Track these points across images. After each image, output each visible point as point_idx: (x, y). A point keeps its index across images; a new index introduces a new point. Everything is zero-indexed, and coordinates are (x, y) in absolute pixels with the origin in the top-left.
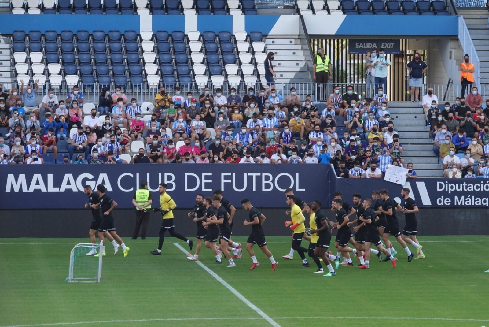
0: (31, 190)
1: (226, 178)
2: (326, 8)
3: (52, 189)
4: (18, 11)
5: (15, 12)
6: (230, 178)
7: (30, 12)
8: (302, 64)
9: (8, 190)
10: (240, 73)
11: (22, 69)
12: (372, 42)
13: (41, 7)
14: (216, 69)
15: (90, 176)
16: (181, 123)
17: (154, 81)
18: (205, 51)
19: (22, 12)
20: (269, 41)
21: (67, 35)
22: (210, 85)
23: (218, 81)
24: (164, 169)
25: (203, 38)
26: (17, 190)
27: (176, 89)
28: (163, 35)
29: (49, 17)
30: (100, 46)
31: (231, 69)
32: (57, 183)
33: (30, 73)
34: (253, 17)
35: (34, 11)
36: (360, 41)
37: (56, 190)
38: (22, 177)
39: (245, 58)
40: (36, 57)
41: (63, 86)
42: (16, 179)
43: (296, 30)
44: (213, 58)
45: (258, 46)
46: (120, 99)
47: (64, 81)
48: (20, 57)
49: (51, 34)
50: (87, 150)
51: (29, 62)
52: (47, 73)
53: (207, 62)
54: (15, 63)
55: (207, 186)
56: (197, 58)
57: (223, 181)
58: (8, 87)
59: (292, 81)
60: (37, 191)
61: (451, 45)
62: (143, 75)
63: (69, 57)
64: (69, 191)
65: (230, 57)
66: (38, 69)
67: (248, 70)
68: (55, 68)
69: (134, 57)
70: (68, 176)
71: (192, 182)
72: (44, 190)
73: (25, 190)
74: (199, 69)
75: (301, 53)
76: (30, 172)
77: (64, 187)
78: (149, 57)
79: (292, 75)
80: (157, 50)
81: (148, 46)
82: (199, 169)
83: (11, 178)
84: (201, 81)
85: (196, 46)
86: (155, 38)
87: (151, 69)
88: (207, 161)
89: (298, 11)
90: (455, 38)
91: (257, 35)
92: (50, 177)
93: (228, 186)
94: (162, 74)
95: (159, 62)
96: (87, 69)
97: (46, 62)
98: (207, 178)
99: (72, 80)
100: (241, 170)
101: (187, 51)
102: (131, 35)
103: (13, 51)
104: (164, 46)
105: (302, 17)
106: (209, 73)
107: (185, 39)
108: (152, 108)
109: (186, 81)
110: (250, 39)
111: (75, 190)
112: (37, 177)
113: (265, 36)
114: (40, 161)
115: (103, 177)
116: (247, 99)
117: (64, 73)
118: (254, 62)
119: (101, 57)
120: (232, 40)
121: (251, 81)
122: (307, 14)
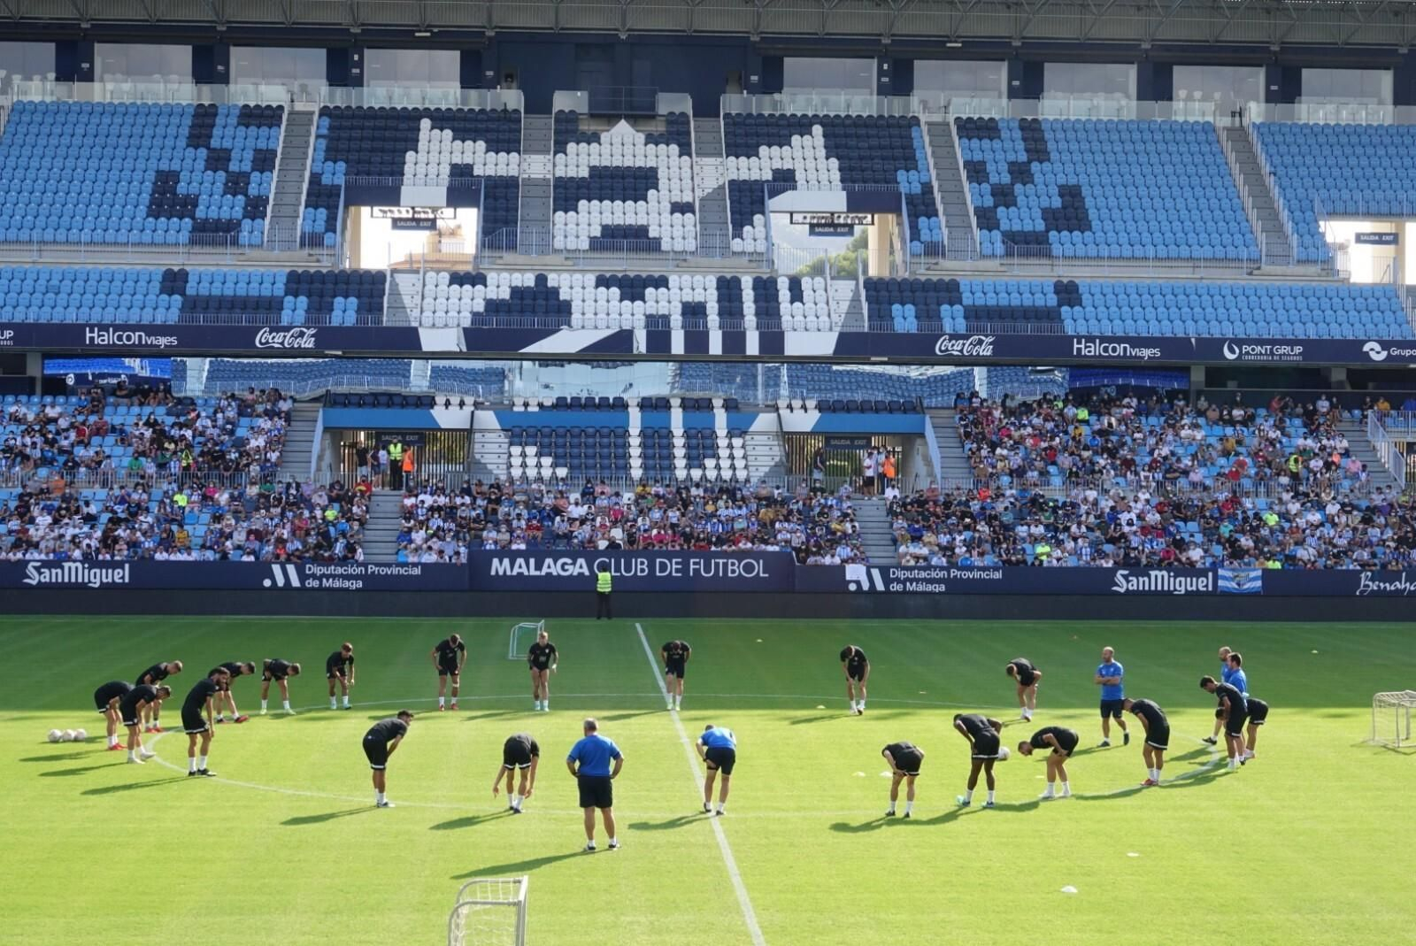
0: (515, 573)
1: (695, 563)
2: (804, 408)
3: (533, 572)
4: (519, 408)
5: (515, 409)
6: (699, 563)
7: (530, 409)
8: (777, 459)
9: (493, 573)
10: (718, 467)
11: (516, 461)
12: (846, 438)
13: (541, 405)
14: (696, 462)
15: (569, 561)
16: (657, 515)
17: (637, 473)
18: (688, 446)
19: (522, 409)
20: (748, 437)
21: (561, 431)
22: (689, 478)
23: (696, 474)
24: (637, 555)
25: (687, 435)
26: (501, 573)
27: (656, 481)
28: (649, 431)
29: (547, 414)
30: (591, 440)
31: (710, 463)
32: (539, 567)
33: (524, 465)
34: (734, 415)
35: (533, 409)
36: (835, 438)
37: (538, 573)
38: (506, 561)
39: (724, 453)
40: (531, 450)
41: (554, 477)
42: (501, 562)
43: (775, 428)
44: (694, 452)
45: (737, 442)
46: (603, 493)
47: (554, 473)
48: (516, 450)
49: (547, 430)
50: (568, 536)
51: (524, 455)
52: (539, 465)
53: (688, 457)
54: (510, 456)
55: (677, 571)
56: (679, 452)
57: (692, 567)
58: (503, 477)
59: (767, 475)
60: (520, 574)
61: (919, 441)
62: (627, 467)
63: (560, 451)
64: (549, 575)
65: (710, 452)
66: (531, 461)
67: (725, 463)
68: (547, 461)
69: (621, 451)
70: (549, 561)
71: (663, 567)
72: (526, 573)
73: (508, 573)
74: (680, 463)
75: (777, 448)
76: (514, 556)
77: (545, 571)
78: (635, 451)
79: (767, 469)
80: (643, 445)
81: (635, 441)
82: (670, 556)
83: (496, 561)
84: (681, 474)
85: (679, 441)
86: (643, 434)
87: (636, 462)
88: (678, 548)
89: (777, 409)
90: (922, 435)
91: (736, 432)
92: (532, 561)
93: (697, 571)
94: (645, 467)
95: (644, 456)
96: (576, 462)
97: (539, 455)
98: (677, 563)
99: (562, 472)
100: (708, 557)
101: (671, 446)
102: (620, 431)
103: (511, 444)
104: (650, 442)
105: (779, 415)
106: (689, 467)
107: (670, 434)
108: (633, 498)
109: (667, 474)
110: (730, 435)
111: (555, 574)
112: (520, 561)
113: (745, 433)
114: (523, 547)
115: (581, 561)
116: (721, 491)
117: (554, 465)
118: (732, 457)
119: (590, 451)
120: (713, 435)
121: (726, 474)
122: (784, 412)
